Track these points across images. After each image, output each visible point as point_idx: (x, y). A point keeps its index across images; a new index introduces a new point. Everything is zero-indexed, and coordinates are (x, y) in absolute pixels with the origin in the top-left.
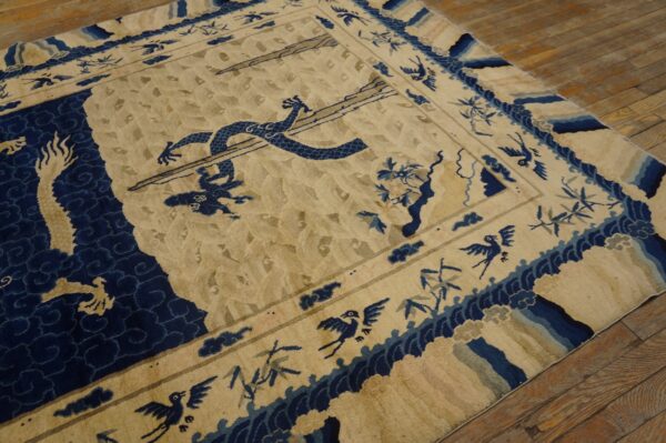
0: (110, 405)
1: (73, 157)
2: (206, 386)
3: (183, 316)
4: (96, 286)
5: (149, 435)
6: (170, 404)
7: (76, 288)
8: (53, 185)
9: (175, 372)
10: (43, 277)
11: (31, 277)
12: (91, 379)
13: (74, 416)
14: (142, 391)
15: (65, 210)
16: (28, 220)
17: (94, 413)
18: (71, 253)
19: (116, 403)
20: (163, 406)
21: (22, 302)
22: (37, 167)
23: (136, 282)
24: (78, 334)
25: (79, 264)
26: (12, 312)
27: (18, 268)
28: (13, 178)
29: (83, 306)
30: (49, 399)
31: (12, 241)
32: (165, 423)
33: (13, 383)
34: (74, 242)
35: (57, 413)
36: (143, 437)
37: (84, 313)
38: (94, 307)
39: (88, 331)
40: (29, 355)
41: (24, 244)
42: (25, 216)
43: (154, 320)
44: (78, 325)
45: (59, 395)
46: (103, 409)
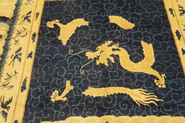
2: (5, 118)
4: (63, 98)
5: (3, 98)
6: (7, 106)
7: (66, 92)
11: (79, 79)
12: (30, 88)
13: (23, 81)
15: (108, 95)
16: (109, 82)
17: (20, 86)
18: (83, 93)
19: (18, 93)
20: (8, 104)
21: (70, 75)
22: (141, 89)
23: (56, 110)
25: (76, 95)
26: (68, 72)
27: (86, 76)
28: (137, 80)
30: (32, 77)
31: (100, 76)
33: (42, 69)
34: (88, 95)
35: (26, 78)
38: (55, 95)
39: (47, 91)
40: (49, 74)
41: (97, 79)
42: (112, 81)
43: (38, 111)
44: (51, 89)
45: (31, 79)
46: (19, 89)
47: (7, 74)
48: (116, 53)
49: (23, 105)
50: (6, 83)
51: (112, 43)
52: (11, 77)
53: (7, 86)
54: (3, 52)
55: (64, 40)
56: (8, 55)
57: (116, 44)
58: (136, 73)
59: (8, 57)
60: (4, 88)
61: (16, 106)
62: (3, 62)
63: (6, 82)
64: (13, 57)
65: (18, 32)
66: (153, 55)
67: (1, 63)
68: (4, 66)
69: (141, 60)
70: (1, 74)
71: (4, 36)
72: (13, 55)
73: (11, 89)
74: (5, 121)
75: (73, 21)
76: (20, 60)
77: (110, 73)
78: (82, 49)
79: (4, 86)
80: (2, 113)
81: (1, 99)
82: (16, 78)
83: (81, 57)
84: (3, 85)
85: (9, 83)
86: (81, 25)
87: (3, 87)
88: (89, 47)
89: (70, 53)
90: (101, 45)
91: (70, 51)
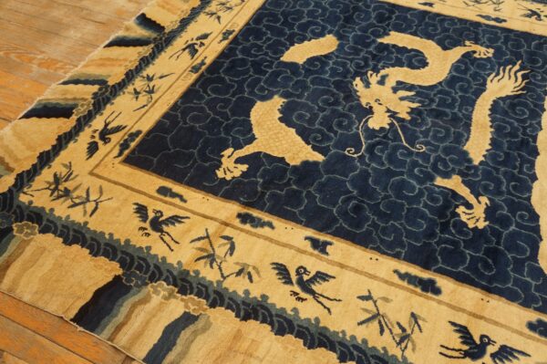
0: (434, 300)
1: (522, 89)
2: (516, 354)
3: (534, 283)
4: (479, 202)
5: (447, 348)
6: (478, 342)
7: (464, 192)
8: (494, 101)
9: (497, 320)
10: (446, 165)
11: (438, 159)
12: (433, 268)
13: (405, 284)
14: (463, 311)
15: (491, 127)
16: (460, 115)
17: (421, 296)
18: (476, 163)
19: (440, 302)
21: (421, 171)
22: (489, 79)
23: (511, 224)
24: (445, 228)
25: (478, 176)
26: (411, 174)
27: (433, 145)
28: (468, 77)
29: (461, 210)
30: (397, 256)
31: (441, 123)
32: (465, 351)
33: (382, 225)
34: (484, 156)
35: (396, 271)
36: (442, 346)
37: (458, 215)
38: (468, 217)
39: (453, 231)
40: (403, 213)
41: (448, 130)
42: (460, 110)
43: (508, 266)
44: (449, 220)
45: (405, 259)
46: (427, 298)
47: (360, 324)
48: (391, 82)
49: (484, 297)
50: (397, 331)
51: (361, 79)
52: (378, 314)
53: (409, 331)
54: (263, 321)
55: (308, 155)
56: (283, 310)
57: (369, 75)
58: (450, 72)
59: (295, 310)
60: (413, 342)
61: (481, 318)
62: (307, 329)
63: (392, 333)
64: (303, 295)
65: (203, 261)
66: (418, 38)
67: (312, 335)
68: (325, 328)
69: (424, 56)
70: (354, 343)
71: (192, 308)
72: (295, 294)
73: (420, 322)
74: (528, 358)
75: (253, 122)
76: (322, 277)
77: (438, 105)
78: (355, 130)
79: (406, 341)
80: (498, 361)
81: (450, 357)
82: (386, 300)
83: (378, 139)
84: (399, 344)
85: (398, 324)
86: (278, 112)
87: (410, 345)
88: (354, 116)
89: (355, 156)
90: (359, 97)
91: (350, 152)
